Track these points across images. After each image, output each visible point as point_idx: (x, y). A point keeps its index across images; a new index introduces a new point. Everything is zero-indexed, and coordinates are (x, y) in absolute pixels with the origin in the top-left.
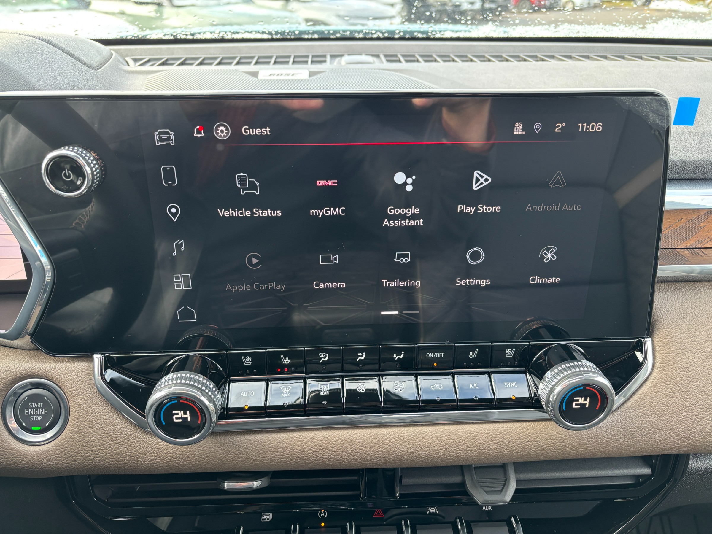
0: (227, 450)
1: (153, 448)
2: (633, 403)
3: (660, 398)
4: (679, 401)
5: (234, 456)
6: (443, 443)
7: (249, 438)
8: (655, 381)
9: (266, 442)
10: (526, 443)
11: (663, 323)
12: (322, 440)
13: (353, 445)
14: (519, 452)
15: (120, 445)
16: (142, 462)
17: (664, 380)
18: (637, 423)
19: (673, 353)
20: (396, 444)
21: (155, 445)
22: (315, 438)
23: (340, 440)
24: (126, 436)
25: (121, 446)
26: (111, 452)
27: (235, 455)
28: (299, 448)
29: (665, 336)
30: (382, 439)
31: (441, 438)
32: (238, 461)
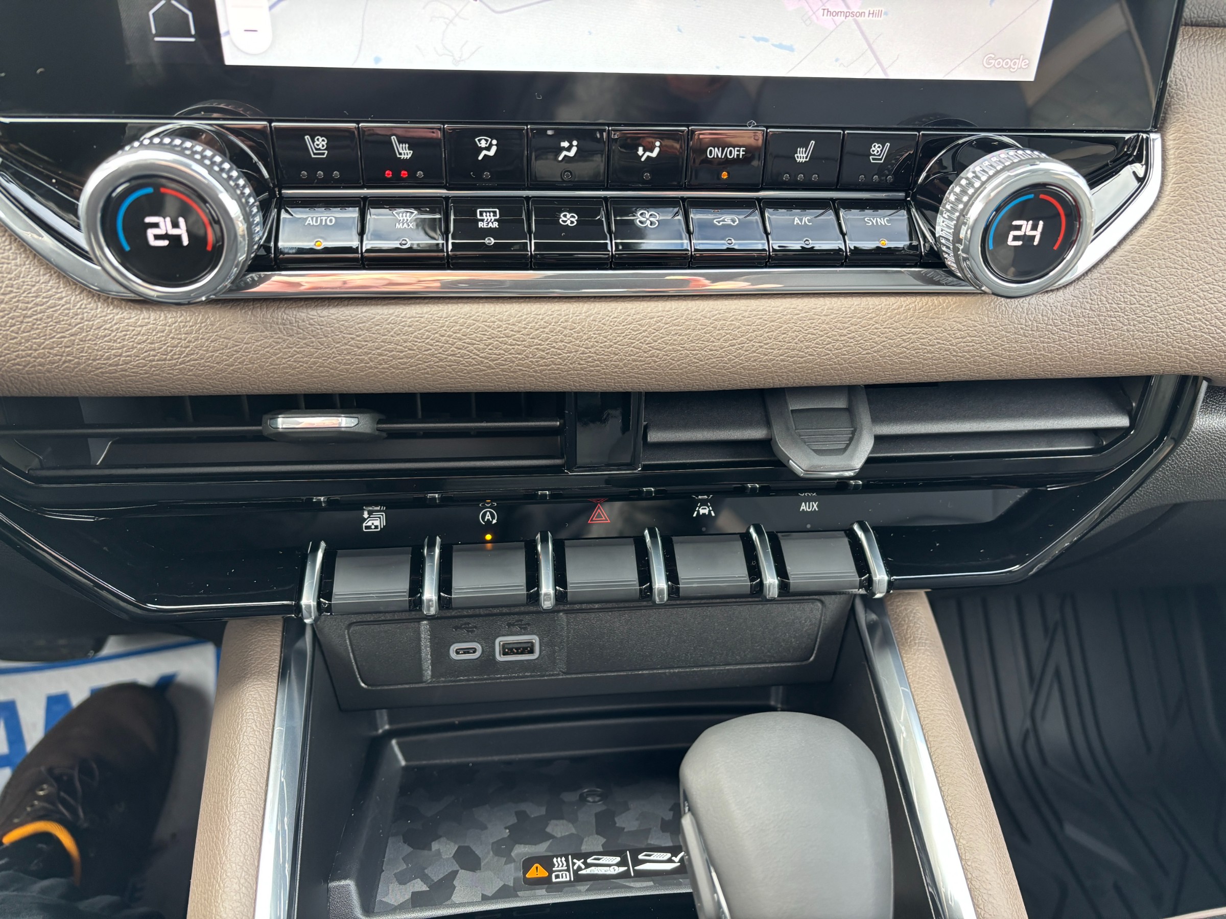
0: (279, 338)
1: (112, 331)
2: (1117, 262)
3: (1171, 251)
4: (1205, 258)
5: (295, 351)
6: (736, 332)
7: (327, 314)
8: (1163, 218)
9: (364, 322)
10: (904, 335)
11: (1185, 101)
12: (486, 321)
13: (552, 332)
14: (888, 356)
15: (37, 320)
16: (89, 359)
17: (1181, 215)
18: (1122, 300)
19: (1200, 161)
20: (641, 333)
21: (116, 324)
22: (470, 317)
23: (524, 323)
24: (47, 302)
25: (39, 322)
26: (16, 335)
27: (298, 350)
28: (436, 335)
29: (1188, 127)
30: (611, 322)
31: (733, 322)
32: (303, 362)
